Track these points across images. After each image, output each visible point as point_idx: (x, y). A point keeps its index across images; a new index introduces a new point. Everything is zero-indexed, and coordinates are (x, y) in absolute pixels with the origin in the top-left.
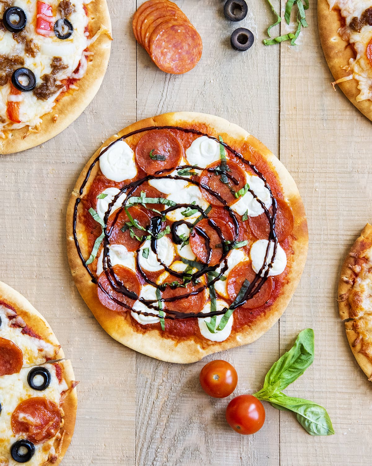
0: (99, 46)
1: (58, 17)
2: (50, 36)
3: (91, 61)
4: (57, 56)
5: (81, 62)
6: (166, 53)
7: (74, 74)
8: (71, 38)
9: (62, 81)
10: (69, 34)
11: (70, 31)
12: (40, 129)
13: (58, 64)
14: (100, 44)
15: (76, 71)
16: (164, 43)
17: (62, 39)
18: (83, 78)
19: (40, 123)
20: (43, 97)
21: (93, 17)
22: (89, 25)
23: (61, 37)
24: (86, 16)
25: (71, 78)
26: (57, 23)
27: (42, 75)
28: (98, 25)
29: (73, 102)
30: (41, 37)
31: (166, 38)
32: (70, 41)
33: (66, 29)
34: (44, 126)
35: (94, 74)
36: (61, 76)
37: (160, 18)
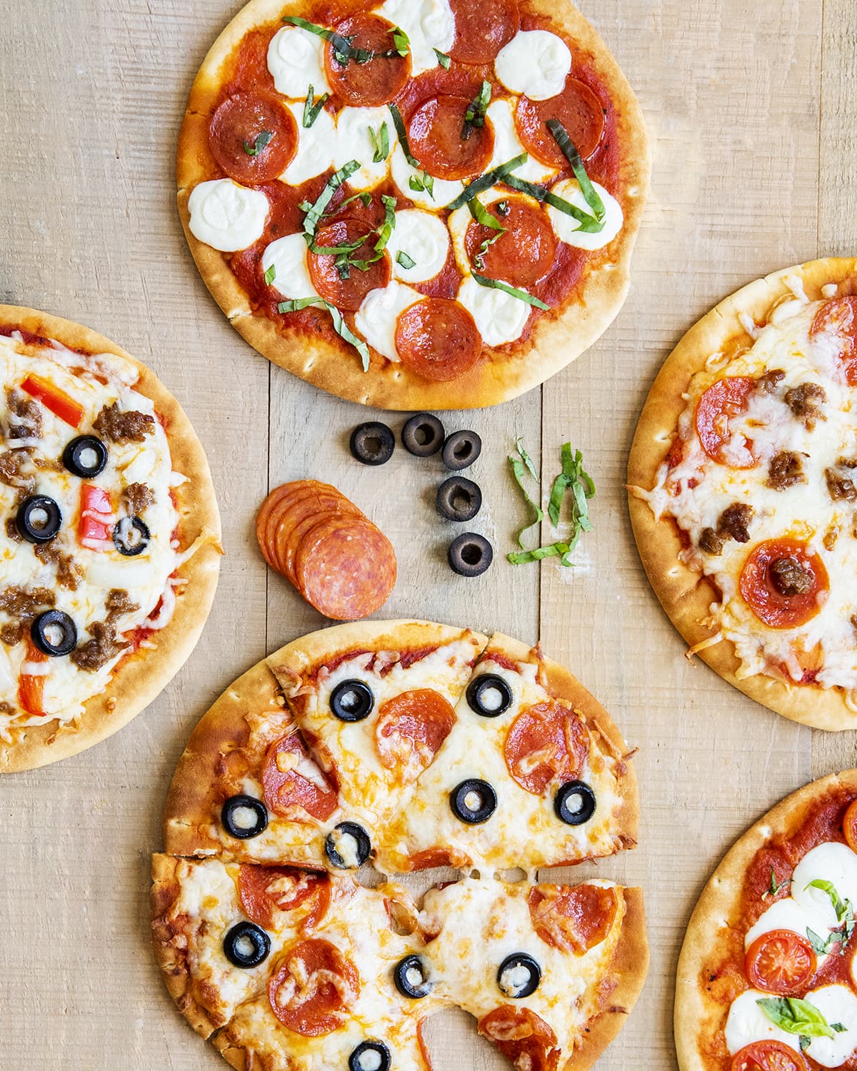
0: (198, 568)
1: (122, 513)
2: (106, 550)
3: (181, 593)
4: (117, 587)
5: (164, 599)
6: (330, 582)
7: (149, 620)
8: (145, 552)
9: (125, 634)
10: (140, 548)
11: (145, 541)
12: (82, 725)
13: (116, 602)
14: (200, 563)
15: (155, 614)
16: (323, 565)
17: (129, 555)
18: (167, 627)
19: (82, 714)
20: (89, 666)
21: (186, 509)
22: (180, 526)
23: (125, 552)
24: (174, 510)
25: (143, 627)
26: (119, 525)
27: (90, 622)
28: (198, 526)
29: (146, 672)
30: (89, 552)
31: (327, 554)
32: (144, 558)
33: (137, 534)
34: (88, 720)
35: (187, 619)
36: (125, 624)
37: (308, 517)
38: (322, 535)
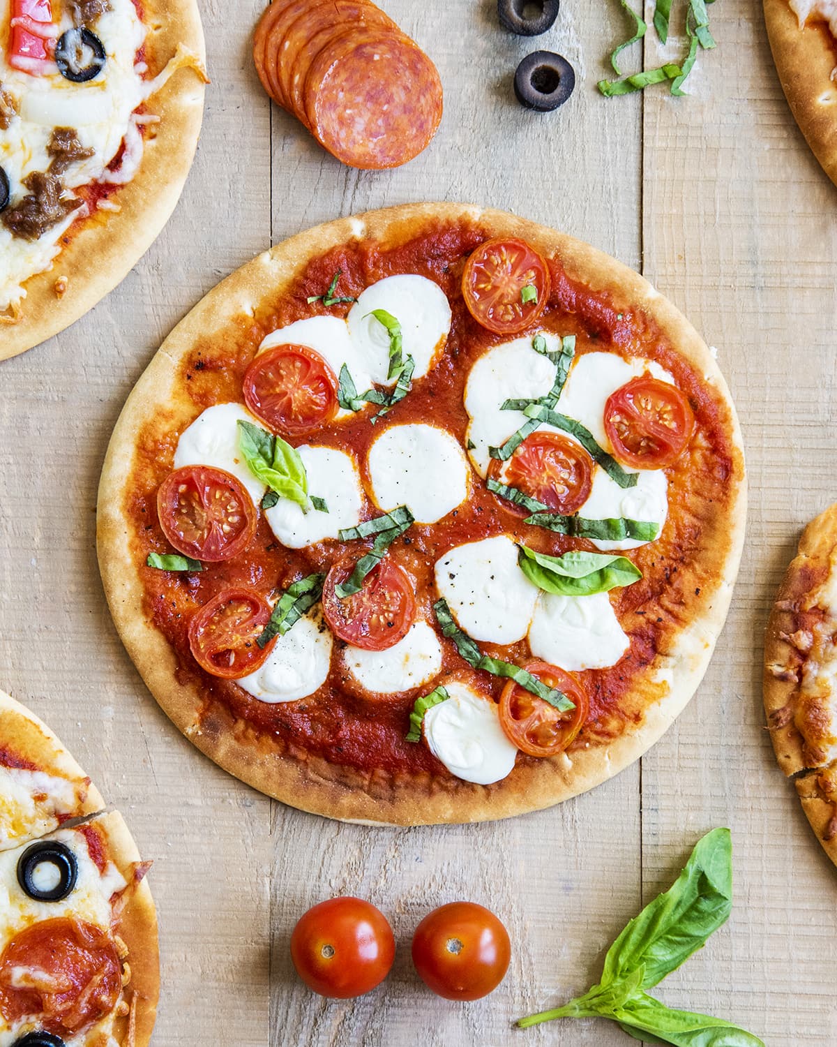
0: (173, 101)
1: (66, 24)
2: (46, 73)
3: (153, 137)
4: (63, 125)
5: (127, 141)
6: (352, 118)
7: (109, 171)
8: (99, 78)
9: (77, 190)
10: (95, 70)
11: (98, 61)
12: (21, 313)
13: (66, 146)
14: (177, 94)
15: (115, 164)
16: (341, 95)
17: (77, 81)
18: (133, 181)
19: (21, 298)
20: (27, 232)
21: (157, 22)
22: (148, 44)
23: (74, 77)
24: (138, 21)
25: (101, 182)
26: (62, 39)
27: (26, 173)
28: (171, 44)
29: (106, 243)
30: (23, 76)
31: (346, 80)
32: (98, 85)
33: (88, 54)
34: (30, 307)
35: (160, 171)
36: (75, 176)
37: (322, 30)
38: (338, 54)
